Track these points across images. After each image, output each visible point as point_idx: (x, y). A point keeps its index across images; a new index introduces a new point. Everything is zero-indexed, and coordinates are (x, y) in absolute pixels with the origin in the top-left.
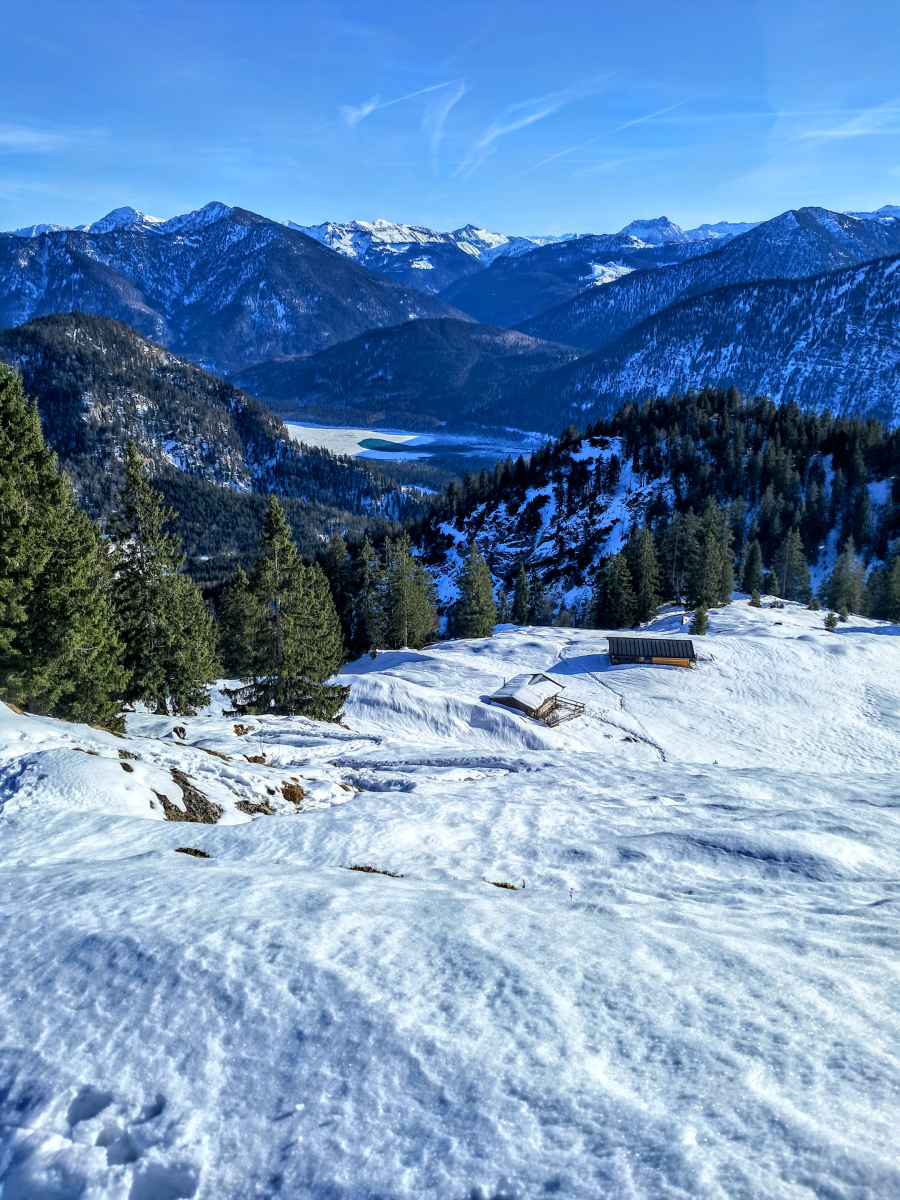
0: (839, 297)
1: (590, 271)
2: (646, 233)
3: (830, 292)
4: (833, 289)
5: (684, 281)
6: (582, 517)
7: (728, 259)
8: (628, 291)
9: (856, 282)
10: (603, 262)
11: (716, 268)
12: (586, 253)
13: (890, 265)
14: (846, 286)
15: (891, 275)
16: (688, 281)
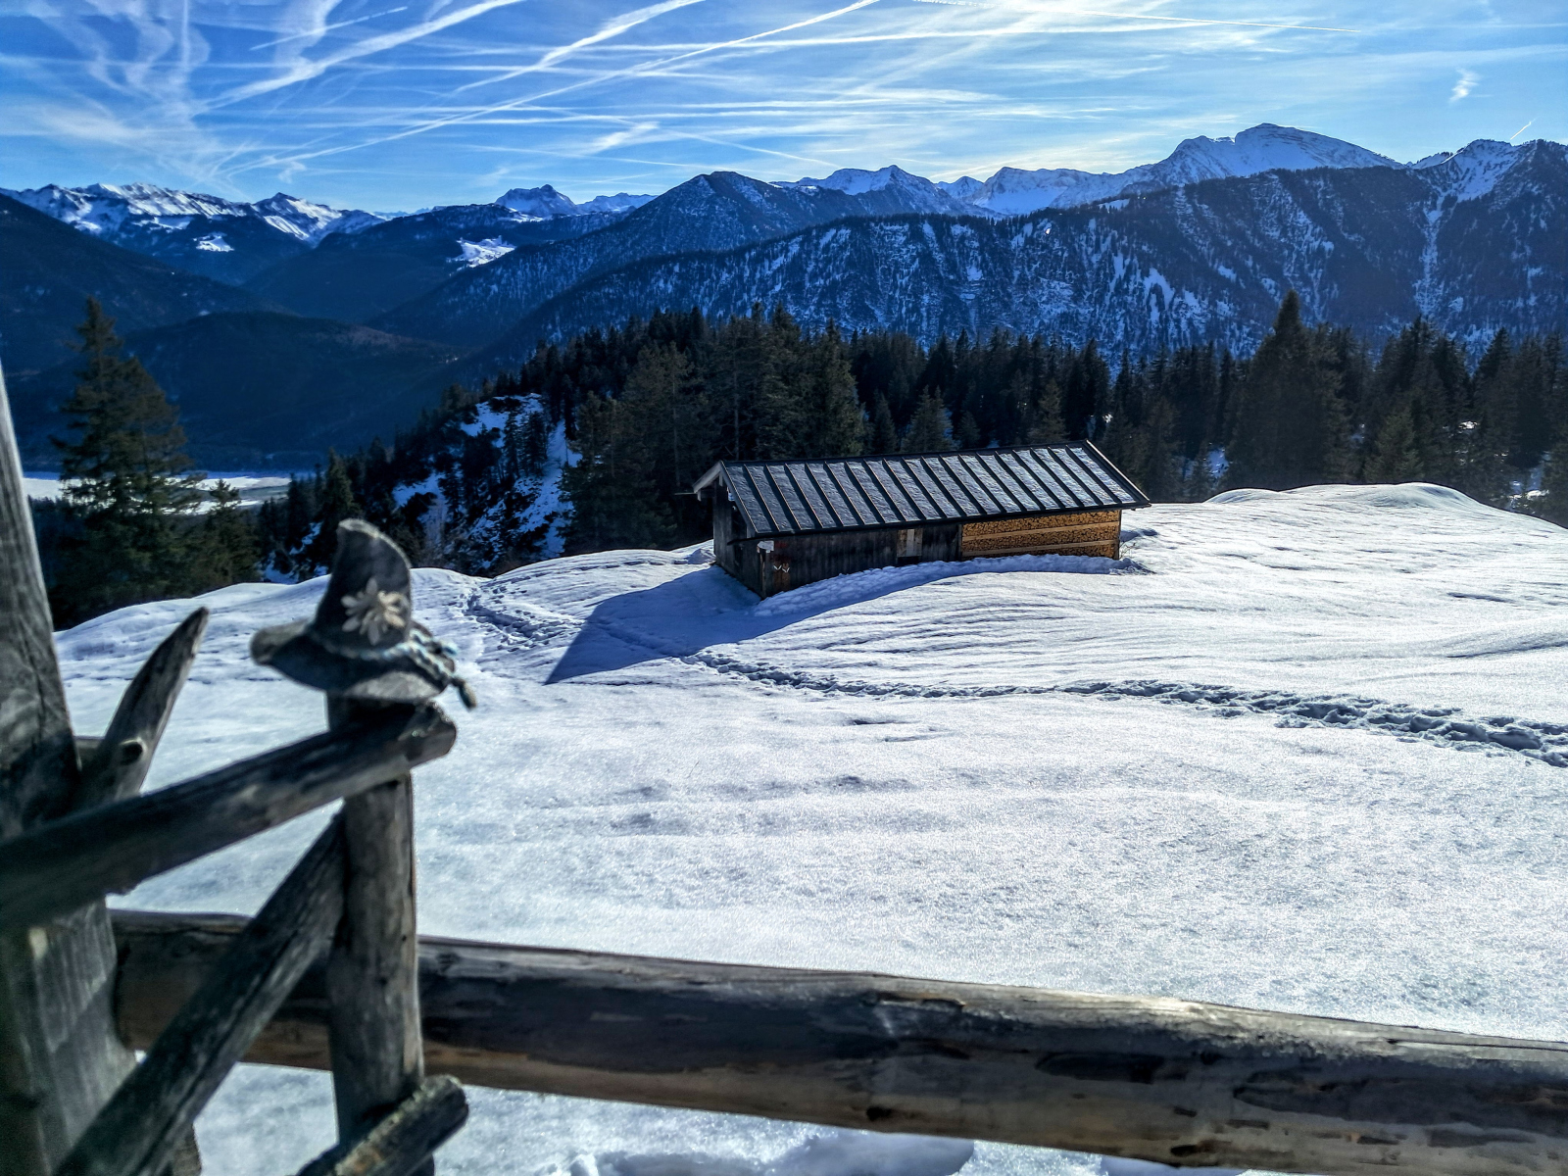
0: (775, 272)
1: (460, 251)
2: (528, 205)
3: (763, 267)
4: (767, 263)
5: (585, 260)
6: (493, 519)
7: (636, 232)
8: (514, 273)
9: (789, 254)
10: (476, 240)
11: (623, 243)
12: (451, 228)
13: (824, 235)
14: (779, 261)
15: (827, 246)
16: (591, 260)
